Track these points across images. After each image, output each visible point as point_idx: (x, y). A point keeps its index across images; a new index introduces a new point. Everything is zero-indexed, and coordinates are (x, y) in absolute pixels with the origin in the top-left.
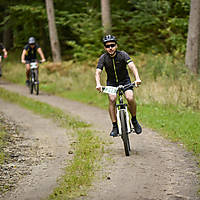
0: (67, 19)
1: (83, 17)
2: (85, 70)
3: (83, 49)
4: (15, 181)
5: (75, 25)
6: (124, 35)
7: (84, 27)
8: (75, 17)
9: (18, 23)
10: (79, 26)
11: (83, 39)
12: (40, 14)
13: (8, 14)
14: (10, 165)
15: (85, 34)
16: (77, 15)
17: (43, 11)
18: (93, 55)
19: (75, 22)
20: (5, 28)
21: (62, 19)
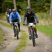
0: (19, 4)
1: (23, 3)
3: (23, 12)
4: (6, 46)
5: (21, 5)
6: (34, 8)
8: (21, 3)
9: (6, 5)
10: (22, 6)
11: (23, 9)
12: (12, 3)
13: (3, 3)
14: (5, 42)
20: (3, 7)
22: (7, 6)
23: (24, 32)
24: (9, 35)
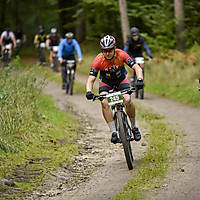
0: (139, 11)
1: (154, 8)
2: (158, 62)
3: (155, 41)
4: (89, 173)
5: (147, 17)
6: (197, 26)
7: (157, 19)
8: (147, 8)
9: (89, 15)
10: (151, 18)
11: (155, 31)
12: (112, 6)
13: (80, 7)
14: (84, 157)
15: (157, 26)
16: (150, 6)
17: (116, 3)
18: (165, 47)
19: (147, 14)
20: (78, 22)
21: (134, 11)
23: (156, 118)
24: (101, 131)
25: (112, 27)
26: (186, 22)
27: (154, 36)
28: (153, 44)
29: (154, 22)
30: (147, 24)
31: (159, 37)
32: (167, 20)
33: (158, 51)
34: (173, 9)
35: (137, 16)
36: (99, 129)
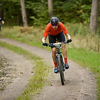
0: (31, 6)
1: (38, 4)
2: (40, 31)
3: (39, 20)
4: (5, 86)
6: (59, 13)
7: (39, 10)
9: (5, 7)
10: (37, 9)
11: (39, 15)
12: (17, 3)
14: (2, 78)
15: (40, 13)
16: (36, 3)
17: (19, 1)
18: (44, 24)
19: (35, 7)
21: (28, 5)
22: (7, 10)
25: (17, 13)
26: (54, 11)
27: (38, 18)
28: (37, 22)
29: (38, 11)
30: (35, 12)
31: (41, 18)
32: (44, 11)
33: (40, 25)
34: (47, 5)
35: (30, 8)
36: (10, 64)
